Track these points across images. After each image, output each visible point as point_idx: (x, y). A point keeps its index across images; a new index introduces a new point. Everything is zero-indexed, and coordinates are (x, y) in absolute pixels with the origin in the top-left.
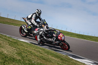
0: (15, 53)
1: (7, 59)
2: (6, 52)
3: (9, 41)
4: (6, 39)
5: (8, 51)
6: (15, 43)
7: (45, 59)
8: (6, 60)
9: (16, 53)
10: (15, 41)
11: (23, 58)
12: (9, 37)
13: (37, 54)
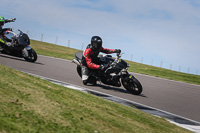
0: (58, 113)
1: (43, 126)
2: (39, 112)
3: (46, 88)
4: (39, 85)
5: (44, 109)
6: (57, 92)
7: (118, 126)
8: (40, 128)
9: (60, 114)
10: (58, 89)
11: (74, 123)
12: (45, 81)
13: (102, 115)
